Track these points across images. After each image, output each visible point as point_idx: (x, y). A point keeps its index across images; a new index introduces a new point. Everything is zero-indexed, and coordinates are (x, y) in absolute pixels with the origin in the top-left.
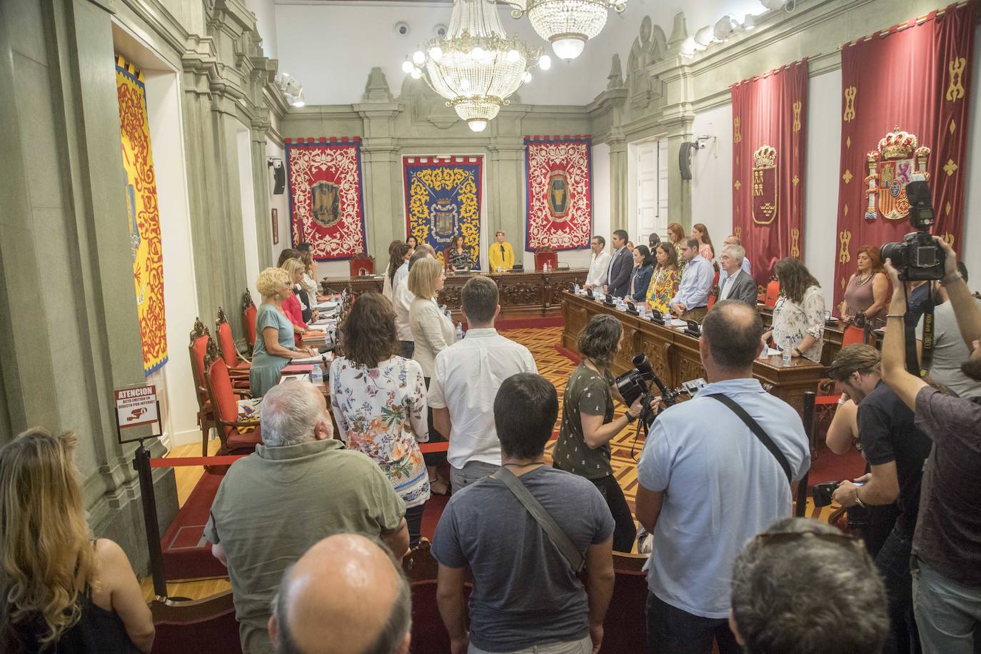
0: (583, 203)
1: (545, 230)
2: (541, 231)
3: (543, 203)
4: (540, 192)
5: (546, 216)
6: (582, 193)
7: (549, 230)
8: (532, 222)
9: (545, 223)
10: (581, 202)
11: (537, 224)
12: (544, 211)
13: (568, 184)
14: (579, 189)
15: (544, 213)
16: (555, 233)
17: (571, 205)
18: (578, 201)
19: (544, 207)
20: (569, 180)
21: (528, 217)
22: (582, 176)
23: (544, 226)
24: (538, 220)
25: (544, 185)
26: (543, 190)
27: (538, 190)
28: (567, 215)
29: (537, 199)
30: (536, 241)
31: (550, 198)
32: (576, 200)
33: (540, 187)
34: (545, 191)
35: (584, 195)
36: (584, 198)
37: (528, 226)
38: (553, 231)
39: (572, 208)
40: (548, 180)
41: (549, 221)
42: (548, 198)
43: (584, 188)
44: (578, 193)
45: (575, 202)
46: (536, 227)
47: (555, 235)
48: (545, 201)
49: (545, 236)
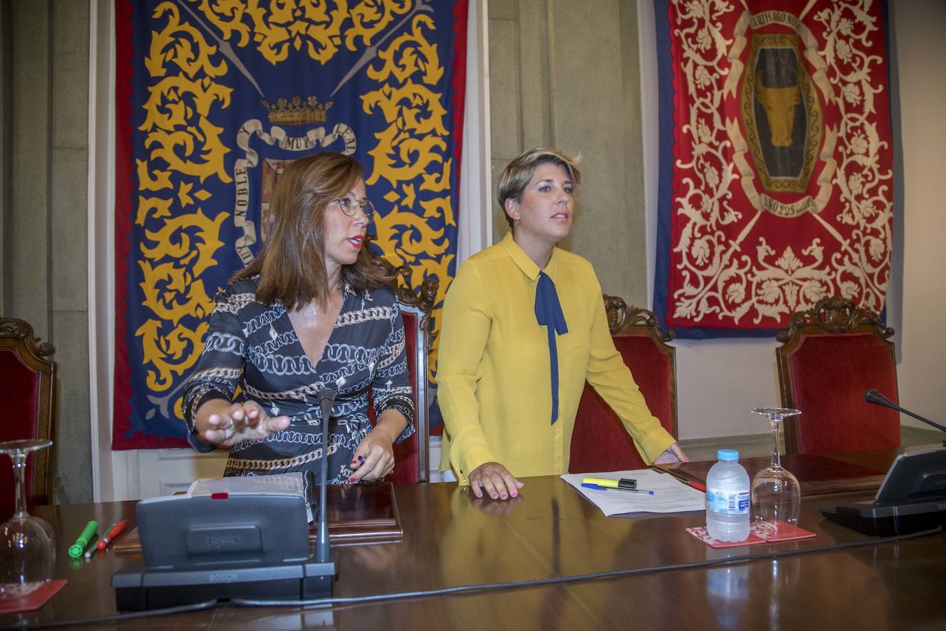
0: (867, 148)
1: (735, 246)
2: (719, 249)
3: (722, 136)
4: (710, 88)
5: (735, 186)
6: (859, 109)
7: (749, 246)
8: (687, 209)
9: (732, 217)
10: (858, 144)
11: (706, 216)
12: (727, 169)
13: (811, 69)
14: (851, 94)
15: (729, 176)
16: (771, 260)
17: (828, 149)
18: (849, 136)
19: (728, 153)
20: (813, 56)
21: (671, 186)
22: (857, 44)
23: (731, 231)
24: (707, 203)
25: (724, 63)
26: (721, 82)
27: (705, 79)
28: (812, 190)
29: (701, 115)
30: (703, 293)
31: (749, 114)
32: (842, 134)
33: (711, 70)
34: (731, 86)
35: (871, 118)
36: (871, 130)
37: (671, 224)
38: (763, 250)
39: (831, 165)
40: (740, 43)
41: (748, 211)
42: (745, 116)
43: (869, 92)
44: (849, 107)
45: (840, 141)
46: (703, 230)
47: (771, 272)
48: (733, 129)
49: (733, 271)
